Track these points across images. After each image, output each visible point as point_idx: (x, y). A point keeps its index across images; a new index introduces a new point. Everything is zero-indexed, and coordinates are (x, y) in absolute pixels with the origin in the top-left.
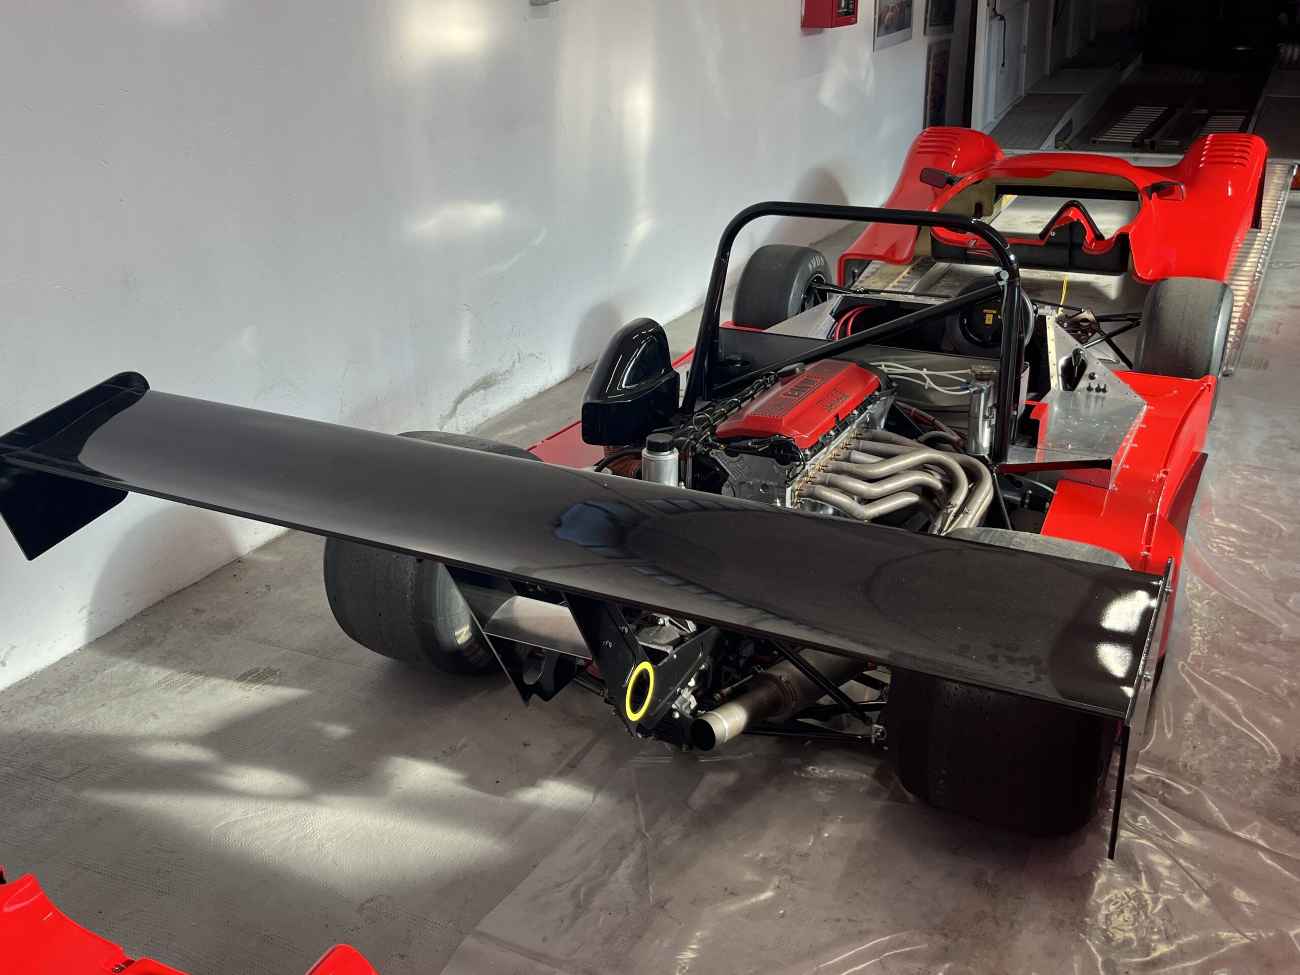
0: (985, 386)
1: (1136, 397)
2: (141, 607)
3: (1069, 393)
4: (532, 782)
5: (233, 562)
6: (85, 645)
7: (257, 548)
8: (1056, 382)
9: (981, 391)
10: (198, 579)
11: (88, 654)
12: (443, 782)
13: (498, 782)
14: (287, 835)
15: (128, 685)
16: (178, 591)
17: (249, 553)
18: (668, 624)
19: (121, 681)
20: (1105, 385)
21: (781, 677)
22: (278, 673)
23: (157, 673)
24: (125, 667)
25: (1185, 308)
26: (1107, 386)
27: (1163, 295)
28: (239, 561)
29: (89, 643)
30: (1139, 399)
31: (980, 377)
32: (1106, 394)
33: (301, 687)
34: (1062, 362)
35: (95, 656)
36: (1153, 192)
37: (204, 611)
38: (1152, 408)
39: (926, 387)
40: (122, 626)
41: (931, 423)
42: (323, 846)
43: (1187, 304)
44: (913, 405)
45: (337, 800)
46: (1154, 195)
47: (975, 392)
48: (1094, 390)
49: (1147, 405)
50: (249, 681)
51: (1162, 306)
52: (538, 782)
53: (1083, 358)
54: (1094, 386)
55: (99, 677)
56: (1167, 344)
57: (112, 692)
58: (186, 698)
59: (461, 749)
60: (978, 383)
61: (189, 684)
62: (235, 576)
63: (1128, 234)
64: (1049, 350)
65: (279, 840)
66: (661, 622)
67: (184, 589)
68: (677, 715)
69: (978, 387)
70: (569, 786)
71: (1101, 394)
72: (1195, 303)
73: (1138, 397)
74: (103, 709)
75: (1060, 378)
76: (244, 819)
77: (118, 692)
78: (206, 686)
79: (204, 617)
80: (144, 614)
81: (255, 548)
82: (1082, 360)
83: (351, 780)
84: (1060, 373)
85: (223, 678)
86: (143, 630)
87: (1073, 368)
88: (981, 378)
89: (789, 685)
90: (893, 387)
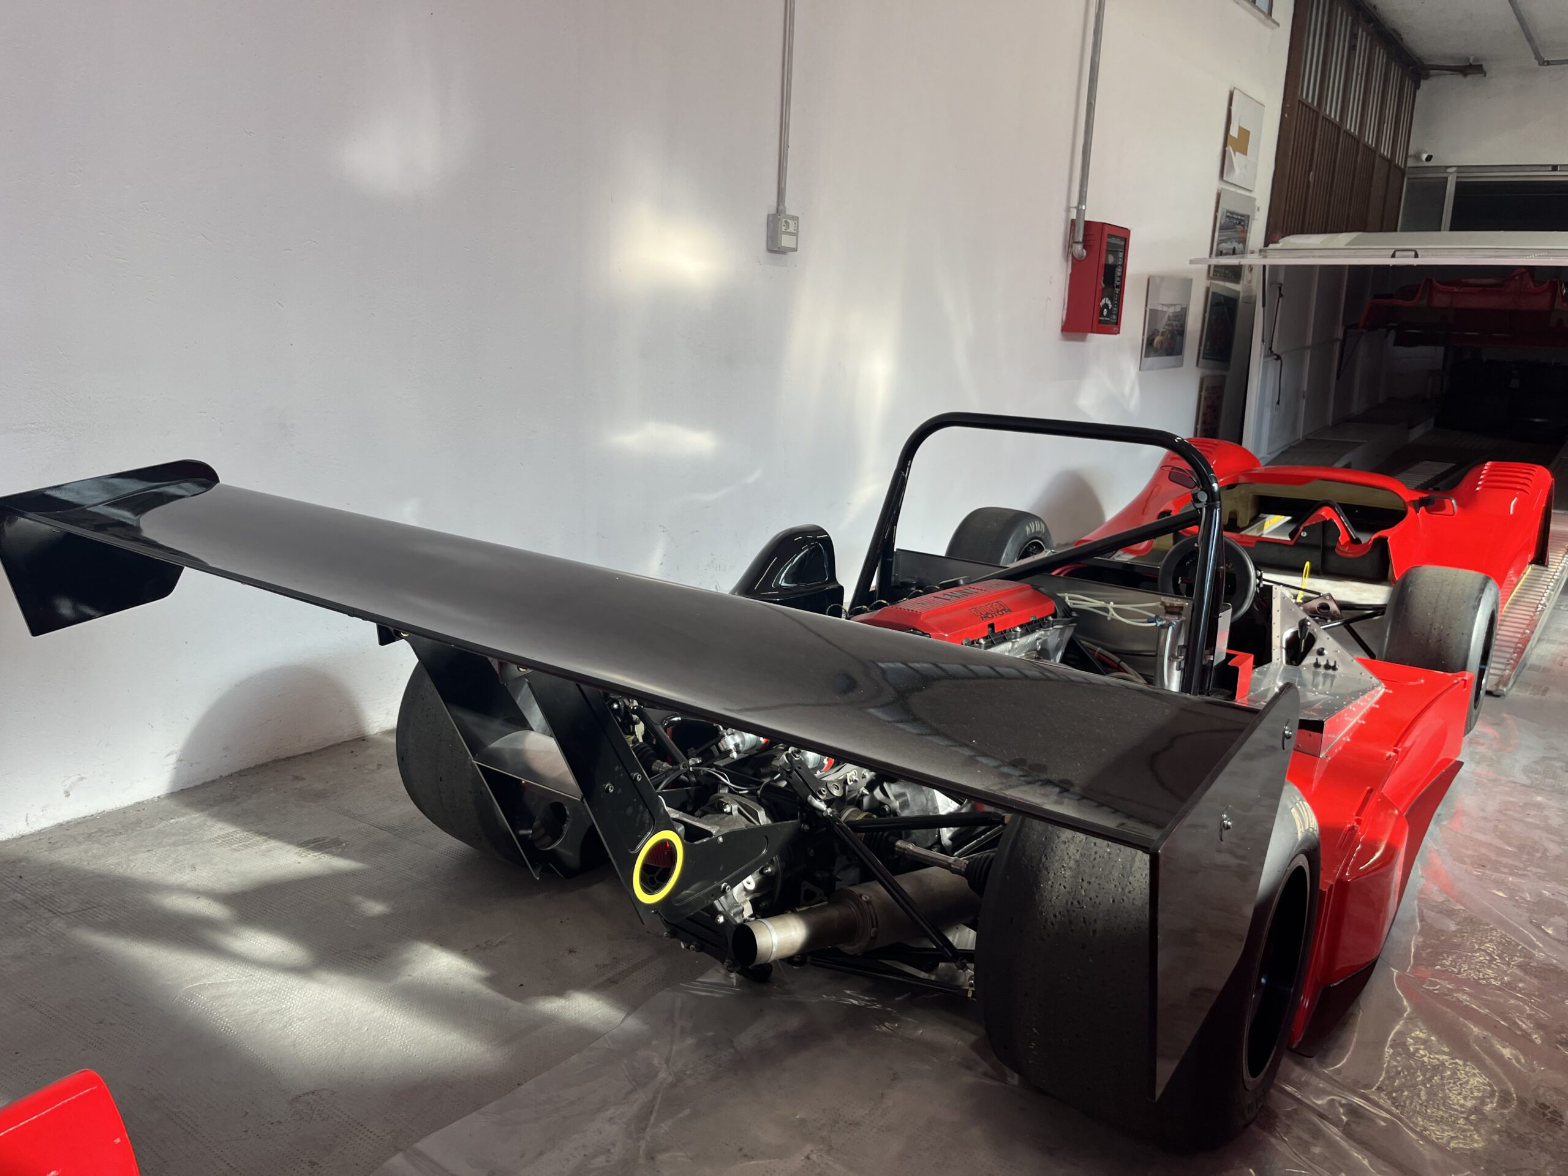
0: (1175, 620)
1: (1371, 678)
2: (243, 766)
3: (1291, 667)
4: (560, 990)
5: (356, 740)
6: (166, 794)
7: (387, 731)
8: (1279, 654)
9: (1170, 624)
10: (312, 749)
11: (167, 802)
12: (460, 976)
13: (522, 985)
14: (259, 1007)
15: (186, 835)
16: (287, 758)
17: (377, 734)
18: (735, 813)
19: (181, 831)
20: (1335, 662)
21: (861, 895)
22: (344, 844)
23: (221, 829)
24: (194, 818)
25: (1439, 595)
26: (1337, 664)
27: (1414, 580)
28: (364, 740)
29: (172, 793)
30: (1375, 680)
31: (1169, 610)
32: (1336, 673)
33: (360, 861)
34: (1288, 634)
35: (172, 805)
36: (1421, 506)
37: (303, 779)
38: (1391, 692)
39: (1109, 619)
40: (213, 781)
41: (1116, 665)
42: (291, 1025)
43: (1441, 590)
44: (1099, 646)
45: (333, 978)
46: (1422, 509)
47: (1162, 626)
48: (1322, 667)
49: (1386, 688)
50: (309, 848)
51: (1411, 591)
52: (568, 992)
53: (1312, 632)
54: (1322, 662)
55: (163, 824)
56: (1416, 633)
57: (166, 840)
58: (236, 855)
59: (497, 945)
60: (1167, 617)
61: (247, 843)
62: (352, 752)
63: (1387, 538)
64: (1273, 621)
65: (247, 1011)
66: (728, 809)
67: (294, 757)
68: (721, 919)
69: (1166, 620)
70: (601, 1002)
71: (1330, 672)
72: (1451, 590)
73: (1374, 678)
74: (147, 855)
75: (1284, 651)
76: (223, 983)
77: (171, 841)
78: (263, 847)
79: (299, 784)
80: (241, 774)
81: (385, 730)
82: (1310, 634)
83: (361, 959)
84: (1284, 645)
85: (285, 842)
86: (232, 788)
87: (1299, 641)
88: (1171, 611)
89: (870, 906)
90: (1071, 616)
